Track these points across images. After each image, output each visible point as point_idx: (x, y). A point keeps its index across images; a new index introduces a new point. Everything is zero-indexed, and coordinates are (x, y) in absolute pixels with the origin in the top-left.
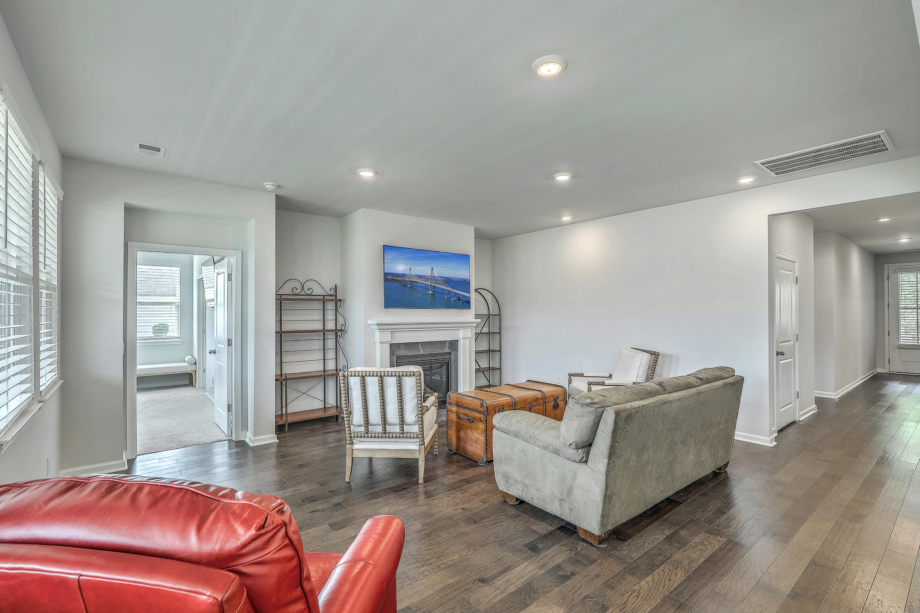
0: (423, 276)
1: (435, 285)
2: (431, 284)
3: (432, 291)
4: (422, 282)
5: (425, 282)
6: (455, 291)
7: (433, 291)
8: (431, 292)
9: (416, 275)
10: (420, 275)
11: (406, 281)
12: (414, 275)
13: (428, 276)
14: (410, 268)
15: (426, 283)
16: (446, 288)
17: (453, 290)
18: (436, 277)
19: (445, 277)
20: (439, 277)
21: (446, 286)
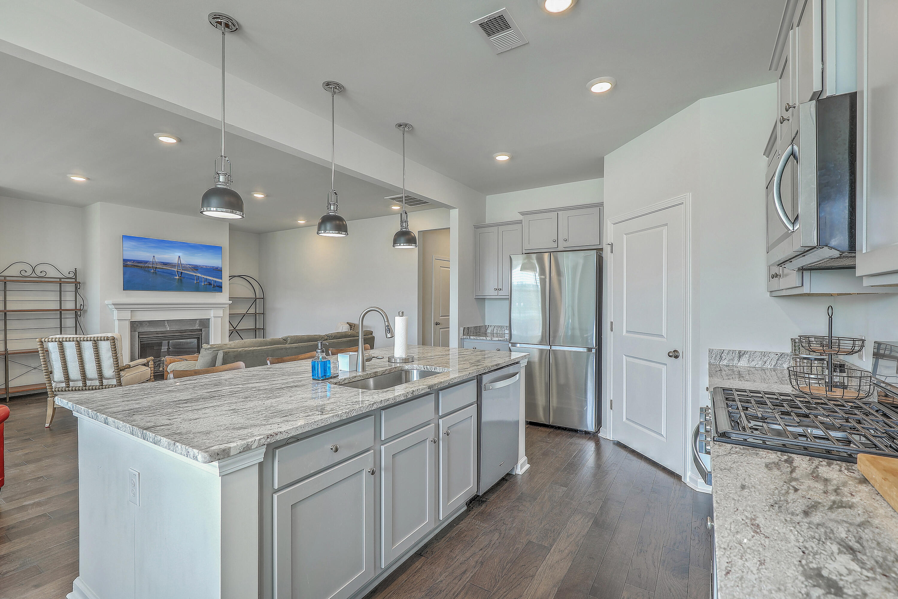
0: (168, 263)
1: (183, 271)
2: (178, 270)
3: (179, 277)
4: (167, 268)
5: (171, 269)
6: (205, 277)
7: (181, 277)
8: (178, 277)
9: (161, 262)
10: (165, 262)
11: (149, 267)
12: (158, 262)
13: (175, 263)
14: (154, 256)
15: (173, 269)
16: (195, 274)
17: (203, 276)
18: (184, 264)
19: (194, 265)
20: (187, 265)
21: (195, 273)
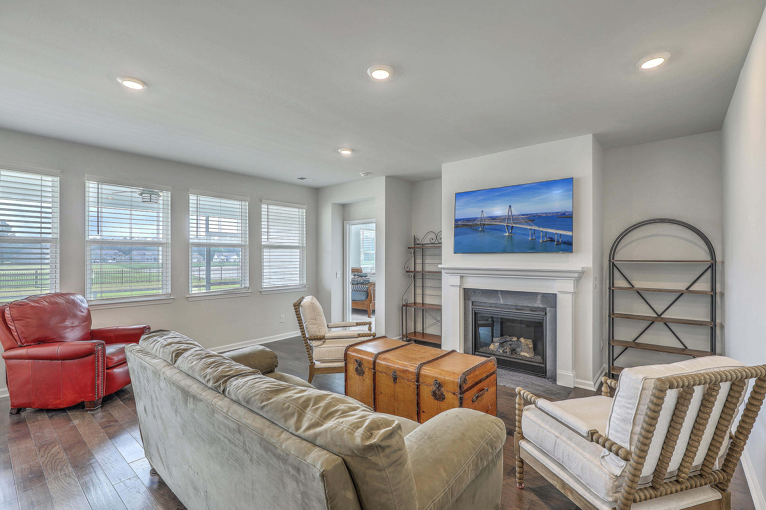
0: (497, 217)
1: (514, 225)
2: (508, 225)
3: (509, 233)
4: (496, 223)
5: (500, 224)
6: (545, 230)
7: (511, 233)
8: (507, 234)
9: (489, 217)
10: (494, 217)
11: (477, 225)
12: (486, 217)
13: (504, 216)
14: (482, 211)
15: (502, 224)
16: (529, 227)
17: (541, 229)
18: (515, 215)
19: (529, 214)
20: (519, 215)
21: (530, 225)
